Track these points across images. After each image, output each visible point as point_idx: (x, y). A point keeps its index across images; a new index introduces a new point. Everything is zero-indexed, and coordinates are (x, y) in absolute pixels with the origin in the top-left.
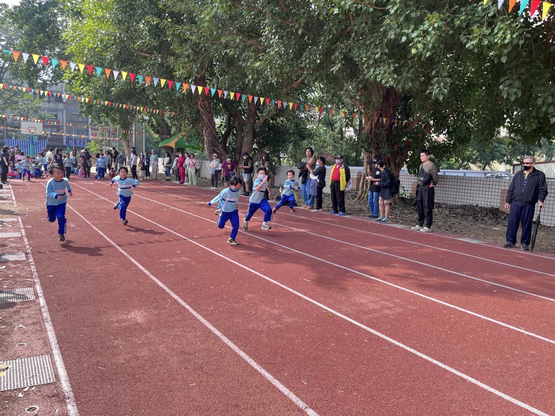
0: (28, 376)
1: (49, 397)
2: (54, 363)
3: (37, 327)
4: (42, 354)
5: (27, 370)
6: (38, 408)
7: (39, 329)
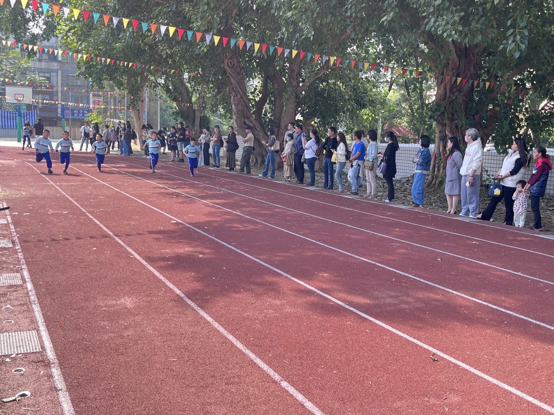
0: (15, 346)
1: (35, 362)
2: (40, 337)
3: (25, 308)
4: (29, 330)
5: (15, 342)
6: (24, 370)
7: (26, 309)
